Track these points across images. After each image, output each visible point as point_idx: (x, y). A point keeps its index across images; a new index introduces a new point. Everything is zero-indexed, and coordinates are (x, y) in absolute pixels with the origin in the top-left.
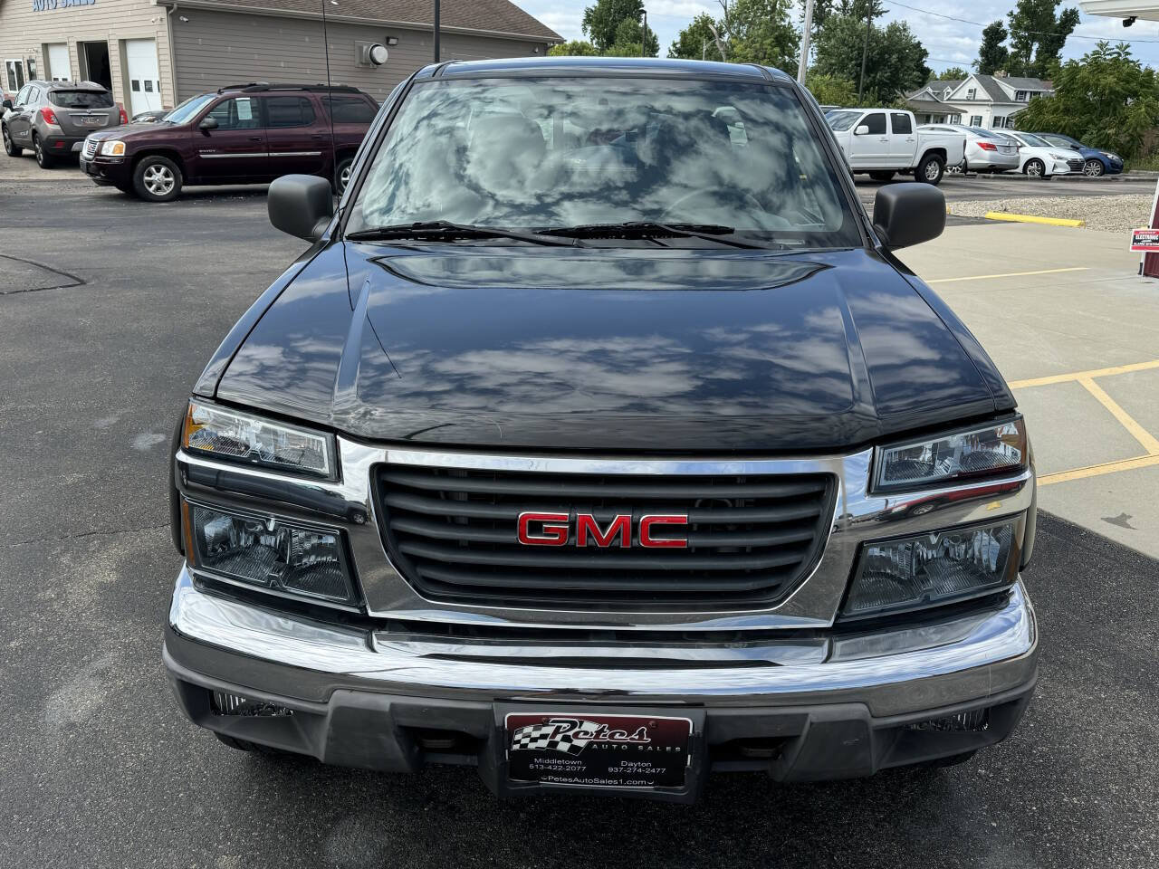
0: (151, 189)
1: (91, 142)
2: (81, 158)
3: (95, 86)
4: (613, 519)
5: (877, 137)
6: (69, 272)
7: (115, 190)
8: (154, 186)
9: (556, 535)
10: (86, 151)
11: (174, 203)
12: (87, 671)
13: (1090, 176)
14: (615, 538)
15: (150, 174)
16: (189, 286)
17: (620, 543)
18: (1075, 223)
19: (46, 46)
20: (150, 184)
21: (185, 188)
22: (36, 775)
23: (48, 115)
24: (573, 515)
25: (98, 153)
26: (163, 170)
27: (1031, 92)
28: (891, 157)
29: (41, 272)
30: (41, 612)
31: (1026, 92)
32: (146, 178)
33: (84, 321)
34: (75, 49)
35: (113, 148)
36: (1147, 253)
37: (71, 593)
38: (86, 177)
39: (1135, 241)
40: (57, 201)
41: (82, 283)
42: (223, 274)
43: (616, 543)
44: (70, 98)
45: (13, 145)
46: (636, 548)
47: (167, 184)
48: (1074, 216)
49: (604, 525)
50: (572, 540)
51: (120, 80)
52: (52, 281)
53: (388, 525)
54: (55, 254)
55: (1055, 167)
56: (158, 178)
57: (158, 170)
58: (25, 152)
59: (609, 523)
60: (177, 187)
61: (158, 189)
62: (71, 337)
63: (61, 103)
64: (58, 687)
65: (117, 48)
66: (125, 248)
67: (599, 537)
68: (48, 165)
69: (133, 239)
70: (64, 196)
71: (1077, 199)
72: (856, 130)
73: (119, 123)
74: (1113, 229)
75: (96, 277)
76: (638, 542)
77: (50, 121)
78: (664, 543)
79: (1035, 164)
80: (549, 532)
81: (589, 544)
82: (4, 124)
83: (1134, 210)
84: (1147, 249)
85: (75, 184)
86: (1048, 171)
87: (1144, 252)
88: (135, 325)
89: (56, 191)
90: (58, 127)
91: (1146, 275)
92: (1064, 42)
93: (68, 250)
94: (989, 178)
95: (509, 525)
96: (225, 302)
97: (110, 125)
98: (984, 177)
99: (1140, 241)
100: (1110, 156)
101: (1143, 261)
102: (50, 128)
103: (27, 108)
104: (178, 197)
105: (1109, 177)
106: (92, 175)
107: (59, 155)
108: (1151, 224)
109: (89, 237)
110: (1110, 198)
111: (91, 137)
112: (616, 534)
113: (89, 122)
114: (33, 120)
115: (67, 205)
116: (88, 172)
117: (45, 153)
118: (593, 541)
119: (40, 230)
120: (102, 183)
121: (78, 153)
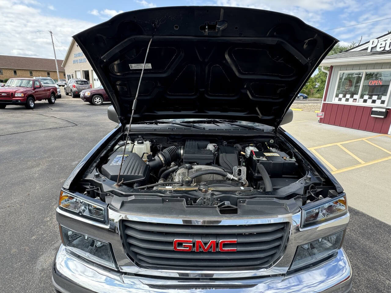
0: (96, 103)
1: (83, 92)
2: (81, 96)
3: (85, 80)
4: (209, 242)
6: (74, 123)
7: (88, 103)
8: (97, 102)
9: (188, 248)
10: (82, 94)
11: (101, 106)
12: (52, 247)
13: (301, 99)
14: (210, 248)
15: (96, 99)
16: (101, 126)
17: (211, 250)
18: (301, 110)
19: (76, 71)
20: (96, 101)
21: (104, 102)
22: (27, 291)
23: (74, 86)
24: (194, 240)
25: (84, 95)
26: (99, 98)
29: (67, 122)
30: (44, 226)
32: (95, 100)
33: (76, 135)
34: (82, 72)
35: (88, 94)
36: (320, 118)
37: (54, 219)
38: (82, 100)
39: (317, 115)
40: (75, 105)
41: (77, 125)
42: (109, 123)
43: (210, 250)
44: (79, 82)
45: (67, 93)
46: (218, 252)
47: (100, 101)
48: (300, 108)
49: (206, 244)
50: (194, 249)
51: (91, 78)
52: (70, 125)
53: (126, 241)
54: (72, 118)
56: (98, 100)
57: (98, 98)
58: (69, 94)
59: (208, 243)
60: (102, 102)
61: (98, 103)
62: (71, 139)
63: (77, 84)
64: (42, 254)
65: (91, 72)
66: (88, 116)
67: (204, 248)
68: (74, 97)
69: (90, 114)
70: (77, 104)
71: (300, 104)
73: (90, 88)
74: (309, 111)
75: (80, 124)
76: (218, 250)
77: (75, 88)
78: (228, 250)
80: (185, 246)
81: (200, 251)
82: (65, 88)
83: (313, 107)
84: (320, 117)
85: (79, 102)
87: (319, 117)
88: (87, 136)
89: (75, 103)
90: (76, 89)
91: (320, 123)
93: (75, 117)
95: (170, 243)
96: (109, 130)
97: (88, 88)
99: (318, 115)
100: (305, 95)
101: (319, 119)
102: (74, 89)
103: (70, 85)
104: (102, 104)
105: (305, 99)
106: (83, 99)
107: (76, 95)
108: (321, 111)
109: (80, 114)
110: (307, 104)
111: (83, 91)
112: (210, 247)
113: (83, 88)
114: (71, 87)
115: (77, 106)
116: (82, 99)
117: (73, 94)
118: (201, 250)
119: (70, 112)
120: (85, 101)
121: (80, 94)
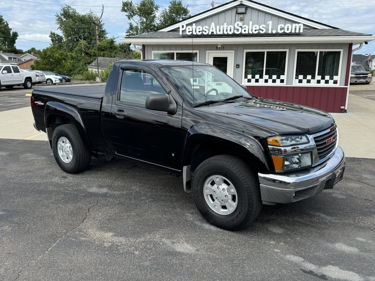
5: (10, 74)
27: (13, 58)
28: (16, 81)
31: (12, 58)
55: (55, 81)
72: (2, 72)
79: (49, 80)
86: (54, 82)
92: (15, 42)
94: (39, 85)
98: (38, 85)
100: (67, 77)
